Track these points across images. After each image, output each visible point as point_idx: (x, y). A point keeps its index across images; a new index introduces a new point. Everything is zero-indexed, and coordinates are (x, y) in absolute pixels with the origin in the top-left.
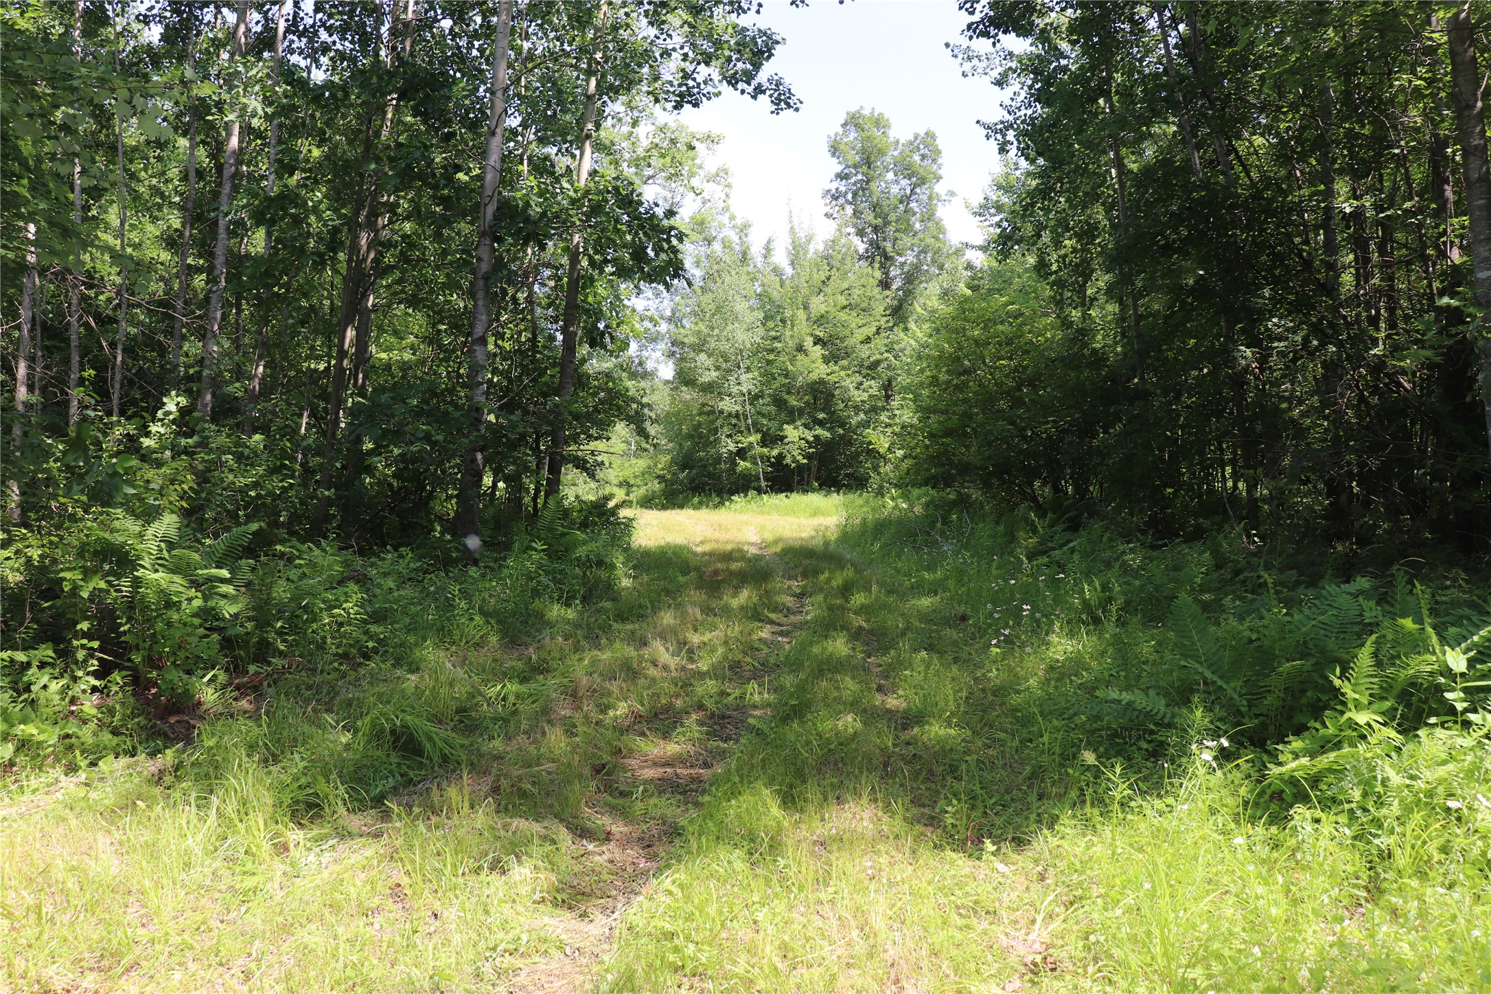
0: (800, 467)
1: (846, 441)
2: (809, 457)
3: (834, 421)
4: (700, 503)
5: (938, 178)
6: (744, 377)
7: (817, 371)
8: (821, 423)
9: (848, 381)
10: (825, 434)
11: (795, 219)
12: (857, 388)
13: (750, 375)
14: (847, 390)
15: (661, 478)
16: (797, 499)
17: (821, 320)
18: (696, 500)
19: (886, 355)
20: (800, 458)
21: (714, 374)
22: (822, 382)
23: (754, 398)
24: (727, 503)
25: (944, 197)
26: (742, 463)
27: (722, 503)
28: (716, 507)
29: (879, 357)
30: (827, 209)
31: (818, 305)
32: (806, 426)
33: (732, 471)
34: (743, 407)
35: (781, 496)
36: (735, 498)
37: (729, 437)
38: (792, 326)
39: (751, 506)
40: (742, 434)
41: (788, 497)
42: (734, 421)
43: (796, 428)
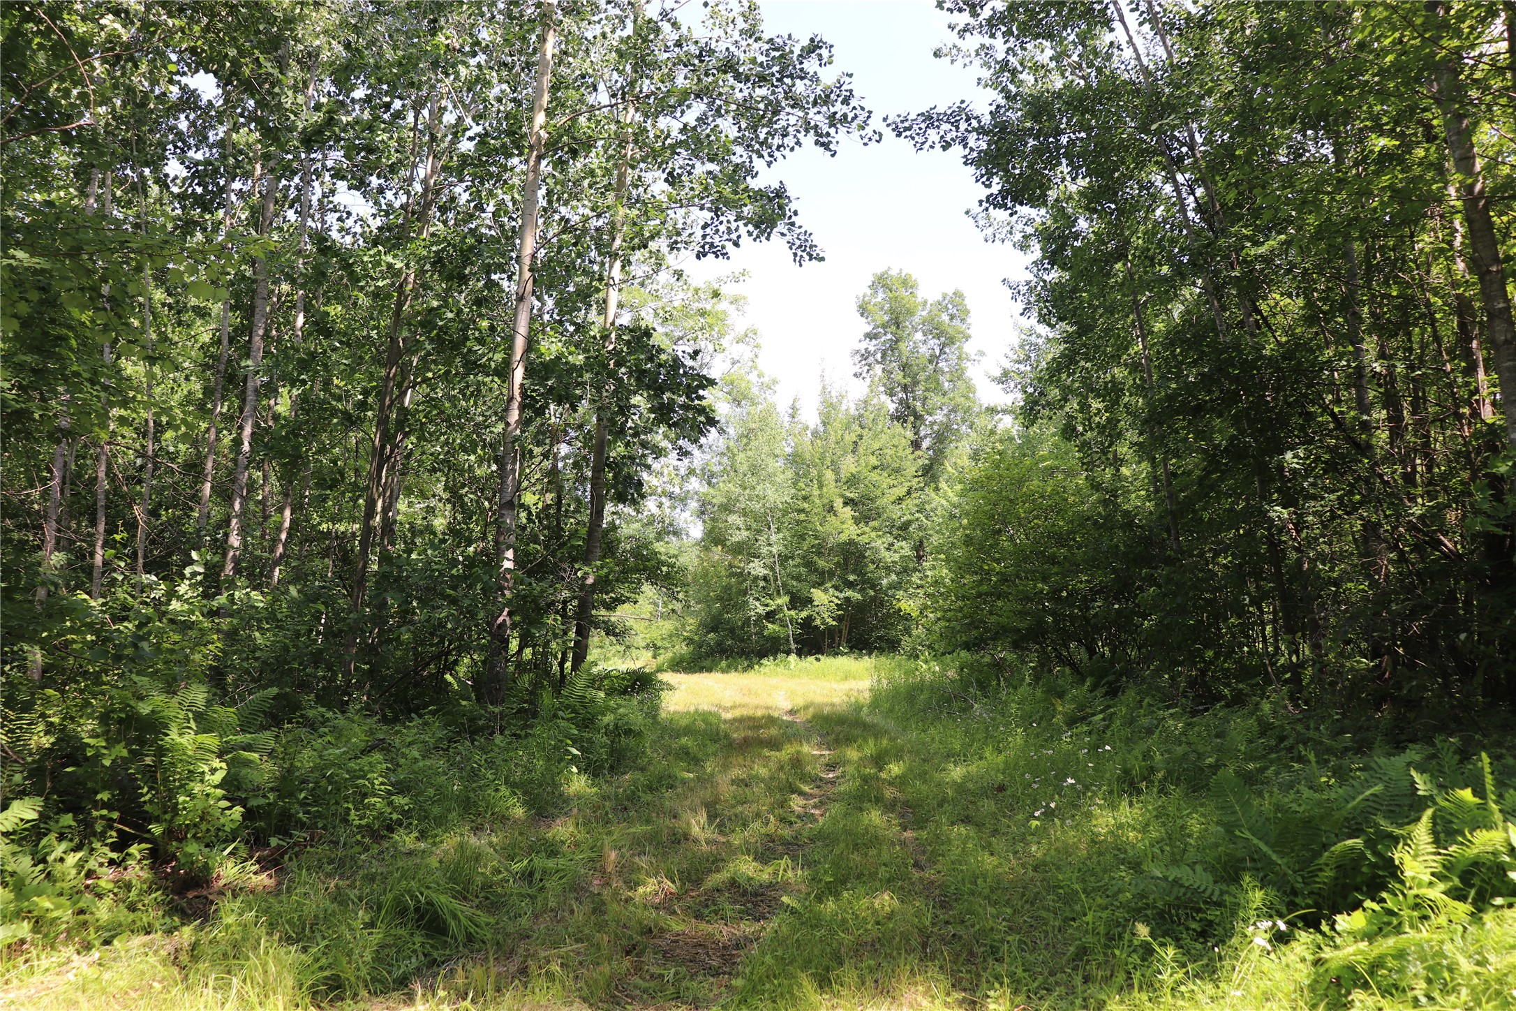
0: (830, 629)
1: (877, 602)
2: (839, 619)
3: (867, 583)
4: (729, 667)
5: (967, 338)
6: (774, 538)
7: (847, 532)
8: (851, 585)
9: (880, 542)
10: (855, 596)
11: (827, 379)
12: (888, 549)
13: (781, 535)
14: (877, 551)
15: (690, 641)
16: (827, 662)
17: (852, 481)
18: (724, 664)
19: (917, 515)
20: (829, 620)
21: (745, 534)
22: (851, 542)
23: (783, 559)
24: (756, 667)
25: (973, 357)
26: (770, 626)
27: (750, 667)
28: (745, 670)
29: (909, 517)
30: (857, 369)
31: (849, 465)
32: (836, 588)
33: (760, 634)
34: (772, 569)
35: (811, 659)
36: (764, 661)
37: (758, 599)
38: (821, 487)
39: (781, 669)
40: (771, 596)
41: (818, 660)
42: (762, 583)
43: (826, 591)
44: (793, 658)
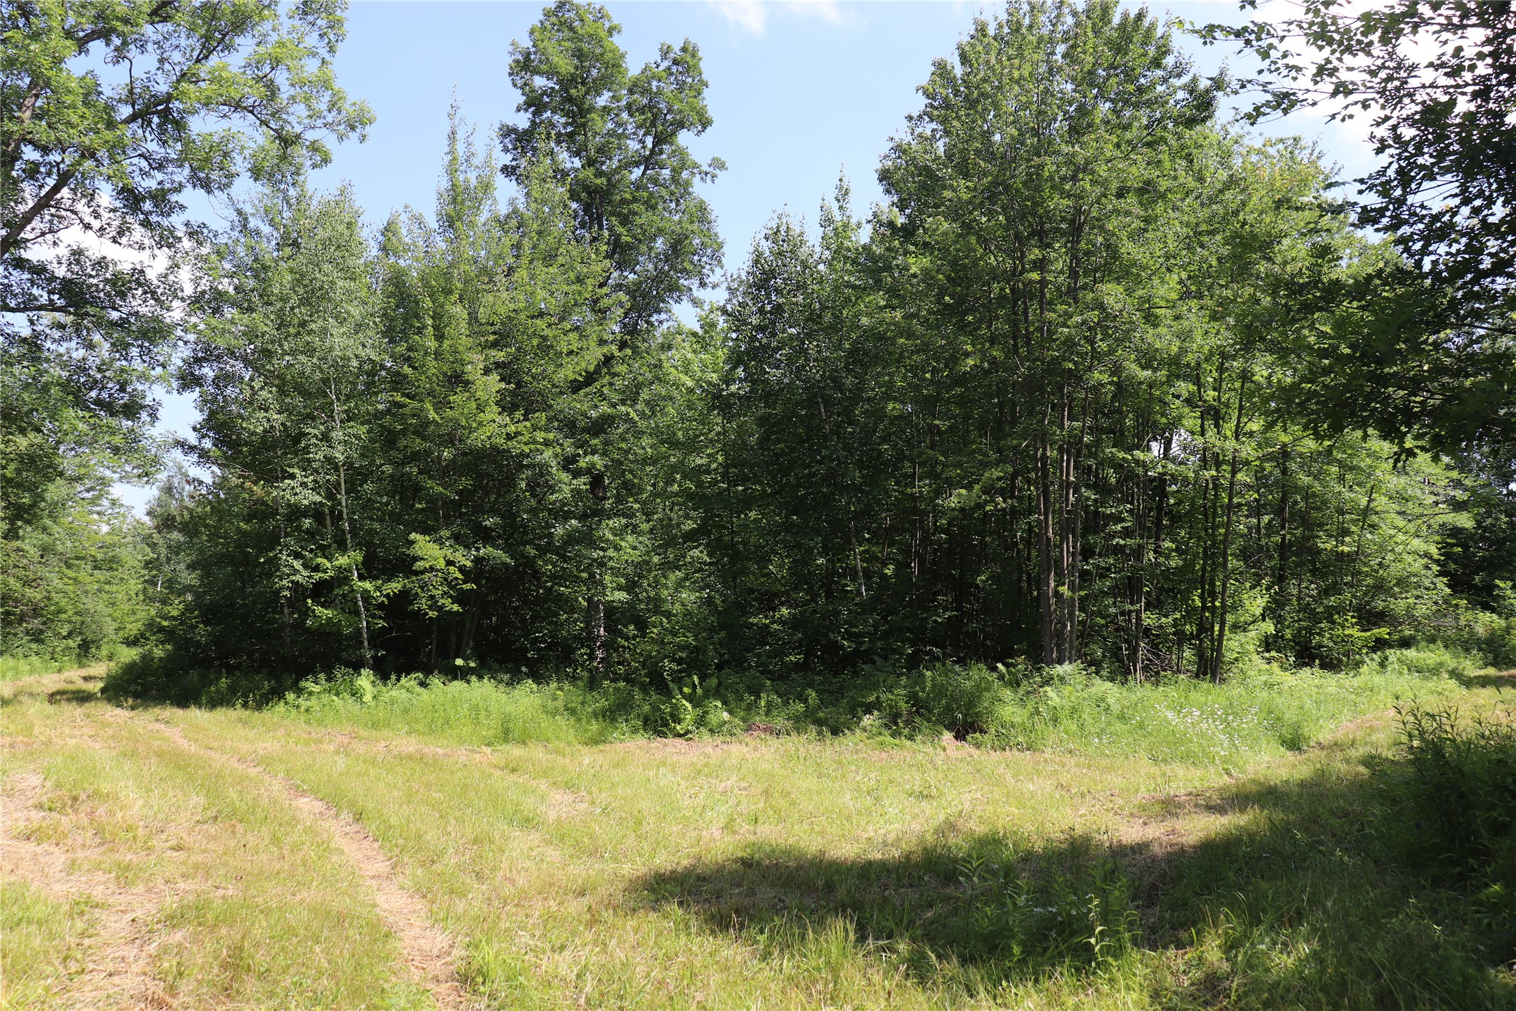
0: (445, 614)
1: (527, 570)
2: (461, 598)
4: (233, 690)
5: (705, 123)
6: (337, 435)
7: (489, 430)
8: (486, 536)
9: (548, 454)
10: (495, 553)
11: (460, 148)
13: (354, 427)
15: (168, 635)
16: (442, 691)
20: (447, 602)
22: (494, 455)
23: (357, 477)
24: (290, 696)
25: (705, 168)
26: (319, 610)
27: (277, 694)
28: (263, 702)
30: (507, 159)
32: (457, 538)
33: (299, 624)
34: (330, 496)
35: (409, 681)
36: (308, 685)
37: (297, 556)
38: (440, 337)
39: (342, 703)
40: (324, 551)
41: (423, 684)
42: (307, 523)
43: (440, 542)
44: (365, 680)
